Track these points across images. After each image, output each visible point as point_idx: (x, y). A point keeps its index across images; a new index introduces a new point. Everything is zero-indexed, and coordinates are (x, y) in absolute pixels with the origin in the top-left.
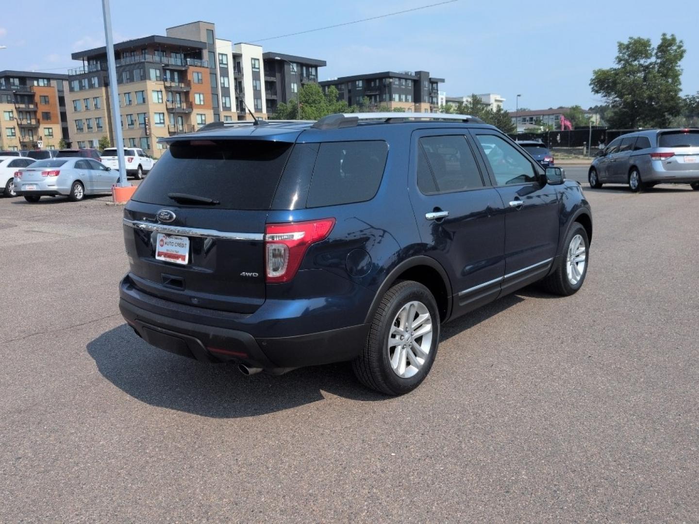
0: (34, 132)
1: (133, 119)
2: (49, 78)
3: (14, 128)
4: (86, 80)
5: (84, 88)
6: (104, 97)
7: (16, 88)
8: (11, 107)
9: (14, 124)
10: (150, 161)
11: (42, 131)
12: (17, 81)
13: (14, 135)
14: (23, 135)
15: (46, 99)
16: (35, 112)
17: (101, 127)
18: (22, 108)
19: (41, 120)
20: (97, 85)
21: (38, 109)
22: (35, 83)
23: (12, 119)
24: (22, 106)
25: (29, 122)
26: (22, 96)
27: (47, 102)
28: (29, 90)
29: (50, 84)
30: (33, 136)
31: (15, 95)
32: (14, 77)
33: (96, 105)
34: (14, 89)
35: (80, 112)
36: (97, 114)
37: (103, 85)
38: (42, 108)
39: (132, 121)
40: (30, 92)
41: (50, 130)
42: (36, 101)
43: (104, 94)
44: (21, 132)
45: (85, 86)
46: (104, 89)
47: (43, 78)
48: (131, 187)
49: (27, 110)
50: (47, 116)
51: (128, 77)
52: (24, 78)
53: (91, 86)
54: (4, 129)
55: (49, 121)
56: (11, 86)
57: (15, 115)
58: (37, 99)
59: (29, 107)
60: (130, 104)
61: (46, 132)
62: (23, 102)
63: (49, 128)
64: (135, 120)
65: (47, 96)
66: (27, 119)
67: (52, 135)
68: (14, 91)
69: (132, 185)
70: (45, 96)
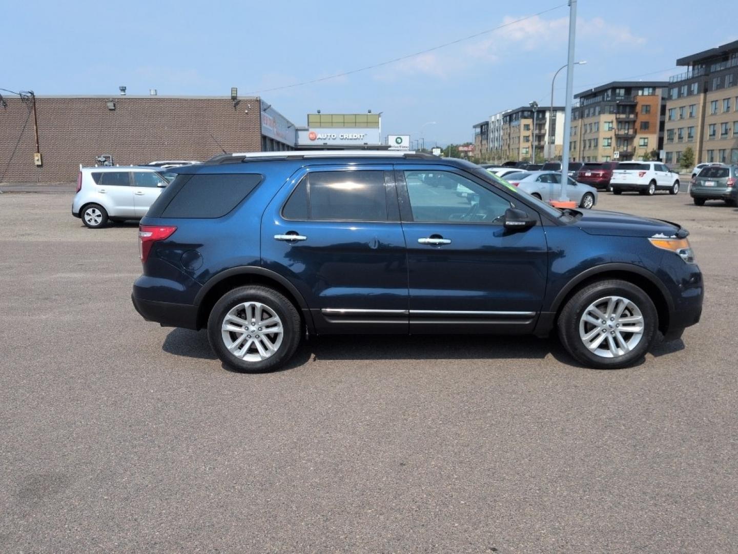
0: (629, 143)
1: (728, 127)
2: (654, 86)
3: (611, 138)
4: (686, 87)
5: (682, 96)
6: (702, 104)
7: (620, 98)
8: (612, 117)
9: (612, 134)
10: (672, 177)
11: (638, 141)
12: (622, 92)
13: (609, 145)
14: (618, 145)
15: (647, 109)
16: (634, 122)
17: (692, 137)
18: (622, 118)
19: (638, 131)
20: (696, 92)
21: (637, 118)
22: (640, 93)
23: (610, 129)
24: (623, 116)
25: (626, 132)
26: (625, 106)
27: (648, 111)
28: (632, 100)
29: (655, 93)
30: (627, 146)
31: (618, 105)
32: (620, 88)
33: (691, 113)
34: (618, 100)
35: (674, 121)
36: (691, 123)
37: (703, 91)
38: (642, 118)
39: (726, 130)
40: (634, 101)
41: (646, 141)
42: (637, 111)
43: (702, 101)
44: (617, 141)
45: (683, 94)
46: (702, 95)
47: (649, 87)
48: (569, 202)
49: (627, 120)
50: (645, 126)
51: (731, 80)
52: (630, 88)
53: (690, 93)
54: (602, 139)
55: (646, 130)
56: (616, 96)
57: (615, 125)
58: (638, 108)
59: (629, 116)
60: (728, 111)
61: (642, 142)
62: (623, 113)
63: (645, 138)
64: (730, 129)
65: (649, 106)
66: (625, 129)
67: (647, 146)
68: (618, 102)
69: (570, 201)
70: (647, 106)
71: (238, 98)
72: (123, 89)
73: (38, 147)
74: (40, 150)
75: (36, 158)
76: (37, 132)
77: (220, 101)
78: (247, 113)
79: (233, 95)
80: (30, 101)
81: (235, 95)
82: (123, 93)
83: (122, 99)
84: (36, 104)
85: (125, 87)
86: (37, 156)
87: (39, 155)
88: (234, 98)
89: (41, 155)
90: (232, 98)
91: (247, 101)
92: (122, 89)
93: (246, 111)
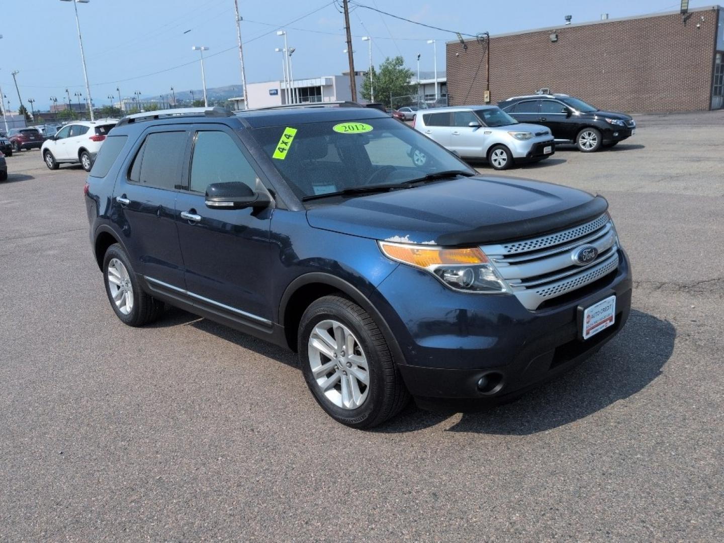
71: (689, 12)
72: (569, 19)
73: (488, 85)
74: (490, 88)
75: (486, 96)
76: (488, 70)
77: (668, 18)
78: (699, 28)
79: (683, 8)
80: (486, 42)
81: (686, 8)
82: (568, 23)
83: (567, 28)
84: (490, 44)
85: (571, 16)
86: (487, 93)
87: (488, 92)
88: (684, 12)
89: (490, 92)
90: (681, 13)
91: (700, 13)
92: (567, 18)
93: (698, 26)
